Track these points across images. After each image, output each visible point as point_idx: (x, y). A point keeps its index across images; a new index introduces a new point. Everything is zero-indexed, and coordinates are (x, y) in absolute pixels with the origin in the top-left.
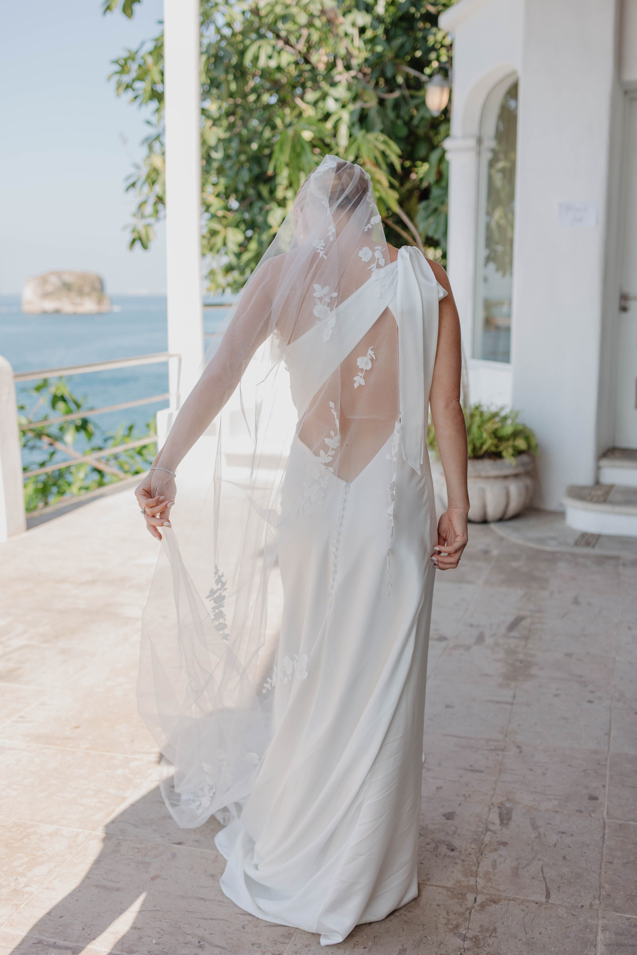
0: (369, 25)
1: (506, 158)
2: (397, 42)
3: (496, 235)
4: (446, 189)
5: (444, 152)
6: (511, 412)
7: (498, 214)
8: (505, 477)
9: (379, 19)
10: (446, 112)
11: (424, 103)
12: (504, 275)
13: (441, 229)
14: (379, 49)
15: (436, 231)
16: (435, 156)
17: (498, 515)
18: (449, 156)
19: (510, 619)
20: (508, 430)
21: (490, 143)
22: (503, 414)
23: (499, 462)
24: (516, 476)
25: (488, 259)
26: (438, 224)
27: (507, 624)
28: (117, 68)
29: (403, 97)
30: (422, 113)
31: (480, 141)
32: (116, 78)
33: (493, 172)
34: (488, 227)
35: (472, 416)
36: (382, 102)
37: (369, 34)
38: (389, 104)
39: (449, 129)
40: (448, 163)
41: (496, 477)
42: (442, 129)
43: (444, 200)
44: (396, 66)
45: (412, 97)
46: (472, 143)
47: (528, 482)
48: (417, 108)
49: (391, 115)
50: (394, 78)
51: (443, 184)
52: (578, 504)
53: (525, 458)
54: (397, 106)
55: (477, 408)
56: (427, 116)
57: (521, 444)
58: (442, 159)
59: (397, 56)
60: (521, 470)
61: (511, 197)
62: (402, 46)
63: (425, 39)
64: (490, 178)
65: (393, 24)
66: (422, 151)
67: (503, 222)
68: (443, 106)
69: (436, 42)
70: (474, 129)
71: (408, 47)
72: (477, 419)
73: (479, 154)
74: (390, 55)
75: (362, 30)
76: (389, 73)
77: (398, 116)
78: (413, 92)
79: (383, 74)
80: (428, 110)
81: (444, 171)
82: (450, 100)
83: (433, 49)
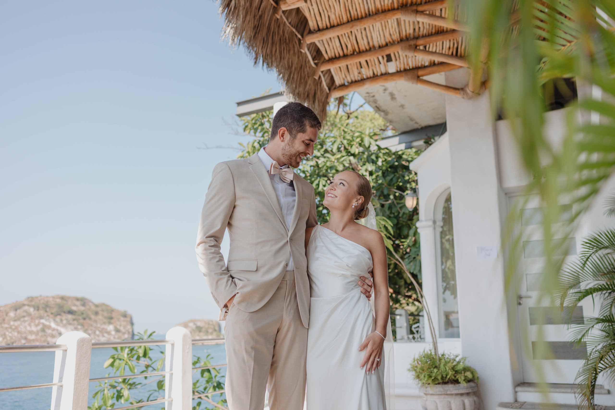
0: (374, 171)
1: (449, 234)
2: (389, 178)
4: (419, 248)
5: (417, 228)
6: (462, 358)
8: (462, 394)
9: (379, 168)
10: (416, 210)
11: (404, 206)
12: (453, 297)
13: (418, 268)
14: (380, 182)
15: (415, 269)
16: (411, 232)
18: (419, 230)
20: (460, 367)
21: (440, 223)
22: (457, 359)
23: (457, 385)
24: (468, 394)
25: (445, 289)
26: (415, 266)
29: (393, 202)
30: (403, 210)
31: (434, 222)
33: (444, 240)
34: (443, 271)
35: (440, 360)
36: (382, 206)
37: (374, 176)
38: (386, 207)
39: (418, 218)
40: (419, 234)
41: (457, 394)
42: (415, 217)
43: (418, 254)
44: (389, 190)
45: (398, 204)
46: (431, 223)
47: (475, 398)
48: (401, 208)
49: (388, 213)
50: (388, 195)
51: (417, 246)
53: (472, 384)
54: (390, 208)
55: (443, 355)
56: (407, 212)
57: (469, 375)
58: (416, 233)
59: (389, 184)
60: (470, 391)
62: (392, 180)
63: (403, 177)
64: (442, 244)
65: (386, 169)
66: (405, 232)
67: (450, 267)
68: (414, 206)
69: (409, 179)
70: (431, 216)
71: (395, 180)
72: (443, 361)
73: (435, 228)
74: (385, 184)
75: (371, 174)
76: (386, 192)
77: (391, 213)
78: (398, 201)
79: (382, 192)
80: (407, 208)
81: (417, 239)
82: (417, 204)
83: (408, 182)
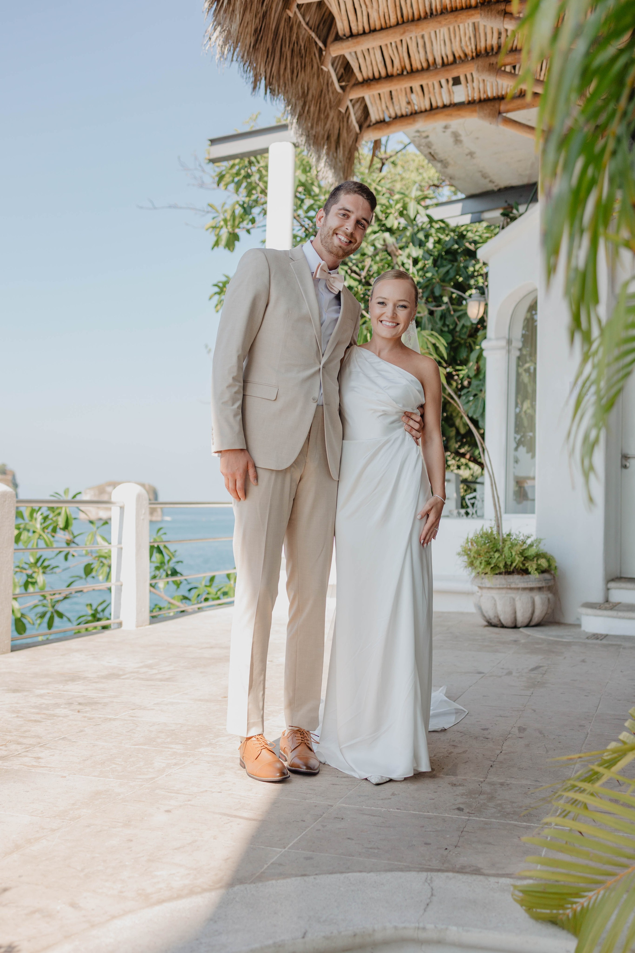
0: (421, 257)
1: (530, 361)
2: (443, 270)
3: (524, 423)
4: (484, 380)
5: (482, 350)
6: (536, 540)
8: (531, 589)
9: (429, 252)
10: (482, 321)
11: (465, 314)
13: (480, 410)
14: (429, 275)
15: (475, 412)
16: (474, 356)
17: (526, 621)
18: (485, 354)
20: (532, 552)
21: (517, 343)
22: (529, 542)
23: (526, 577)
24: (540, 589)
25: (518, 444)
26: (476, 407)
28: (217, 289)
29: (448, 310)
30: (463, 322)
31: (509, 342)
32: (217, 297)
33: (521, 370)
34: (517, 416)
35: (504, 541)
36: (431, 313)
37: (420, 265)
38: (438, 315)
39: (485, 334)
40: (485, 359)
41: (524, 589)
42: (480, 333)
43: (481, 389)
44: (443, 288)
45: (455, 311)
46: (503, 343)
47: (550, 595)
48: (459, 318)
49: (439, 324)
50: (441, 296)
51: (481, 377)
52: (591, 612)
53: (546, 576)
54: (443, 317)
55: (509, 535)
56: (468, 324)
57: (543, 563)
58: (480, 357)
59: (443, 280)
60: (544, 584)
62: (448, 272)
63: (466, 267)
64: (518, 375)
65: (440, 255)
66: (463, 355)
67: (529, 411)
68: (480, 316)
69: (475, 271)
70: (505, 332)
71: (452, 273)
72: (508, 543)
73: (509, 351)
74: (436, 280)
75: (416, 262)
76: (437, 293)
77: (444, 325)
78: (456, 307)
79: (432, 292)
80: (469, 318)
81: (481, 367)
82: (486, 312)
83: (472, 276)
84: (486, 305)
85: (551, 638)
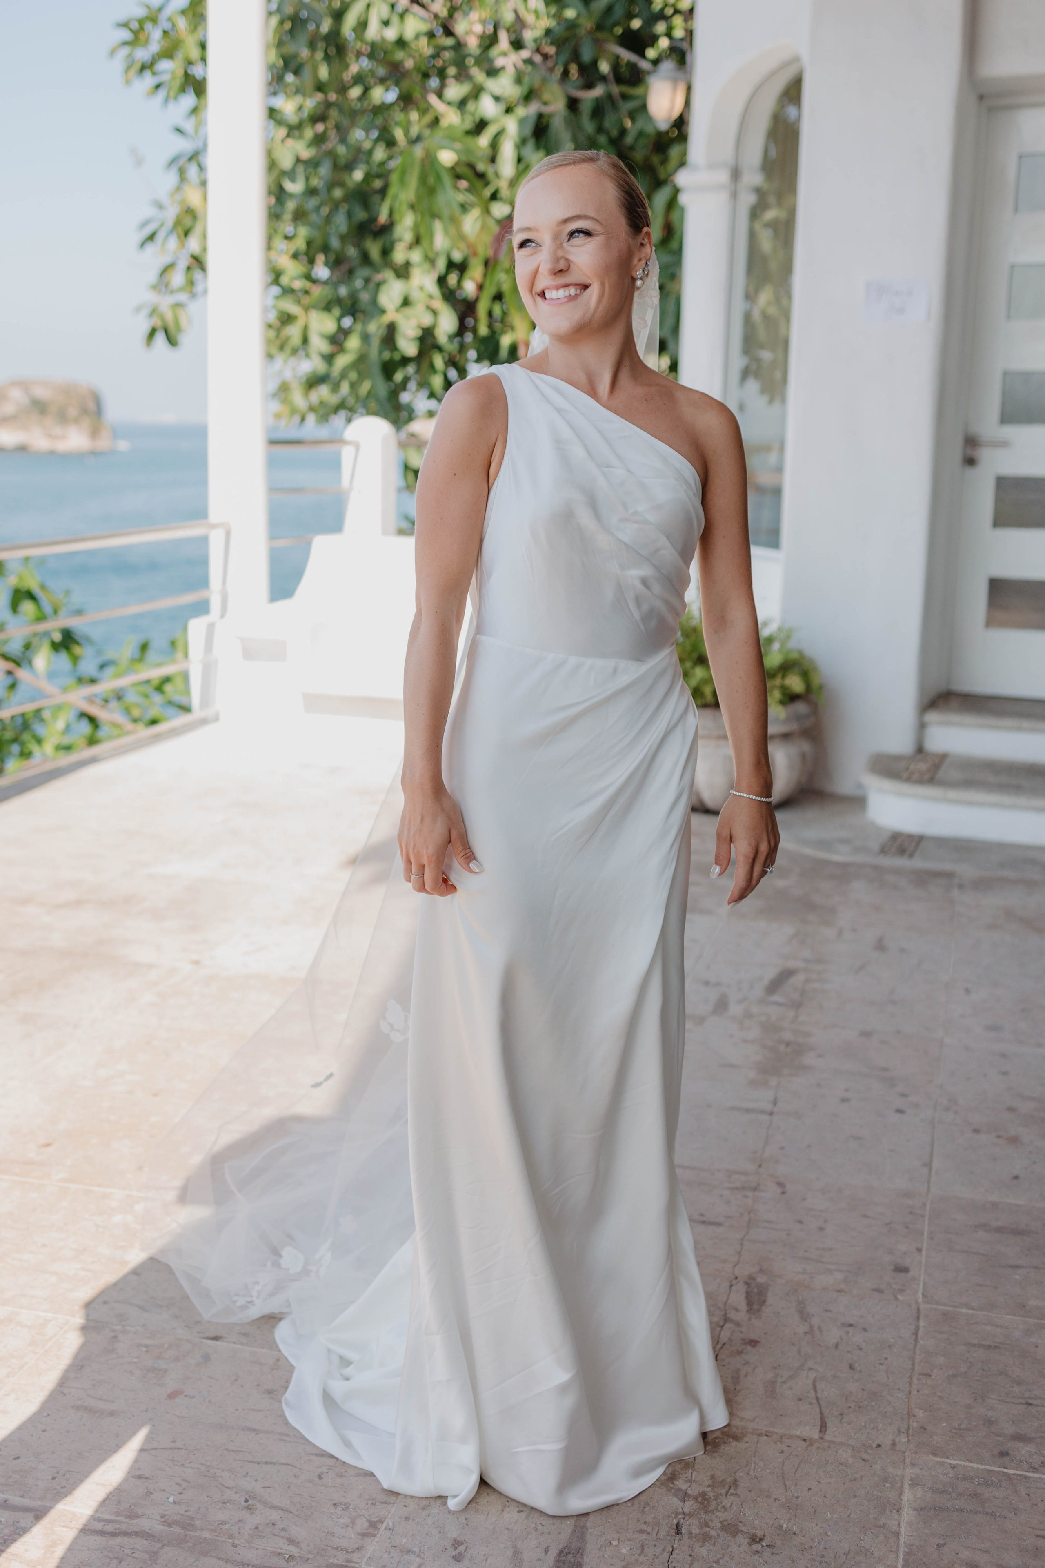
1: (780, 204)
3: (762, 334)
4: (679, 254)
5: (676, 191)
6: (780, 629)
7: (765, 297)
10: (681, 123)
11: (644, 107)
12: (771, 401)
13: (670, 320)
14: (570, 13)
16: (660, 199)
18: (684, 199)
19: (771, 974)
20: (773, 659)
21: (753, 178)
24: (786, 737)
25: (745, 374)
26: (663, 313)
27: (766, 982)
28: (126, 35)
29: (609, 97)
30: (640, 123)
31: (736, 174)
32: (125, 51)
33: (758, 226)
34: (747, 319)
36: (573, 104)
38: (586, 108)
39: (684, 154)
40: (682, 210)
42: (674, 152)
43: (674, 272)
44: (598, 43)
45: (625, 97)
46: (723, 177)
47: (806, 746)
48: (632, 115)
49: (589, 127)
50: (595, 63)
51: (674, 245)
52: (887, 784)
53: (801, 707)
54: (598, 111)
56: (649, 130)
57: (795, 683)
58: (672, 203)
59: (600, 27)
60: (794, 727)
61: (787, 268)
62: (608, 11)
64: (752, 236)
67: (772, 311)
68: (676, 114)
69: (666, 5)
70: (727, 153)
71: (619, 12)
73: (734, 195)
74: (587, 24)
76: (587, 55)
77: (600, 130)
78: (625, 89)
79: (576, 56)
80: (649, 119)
81: (676, 224)
82: (687, 103)
83: (661, 16)
84: (689, 89)
85: (808, 851)
